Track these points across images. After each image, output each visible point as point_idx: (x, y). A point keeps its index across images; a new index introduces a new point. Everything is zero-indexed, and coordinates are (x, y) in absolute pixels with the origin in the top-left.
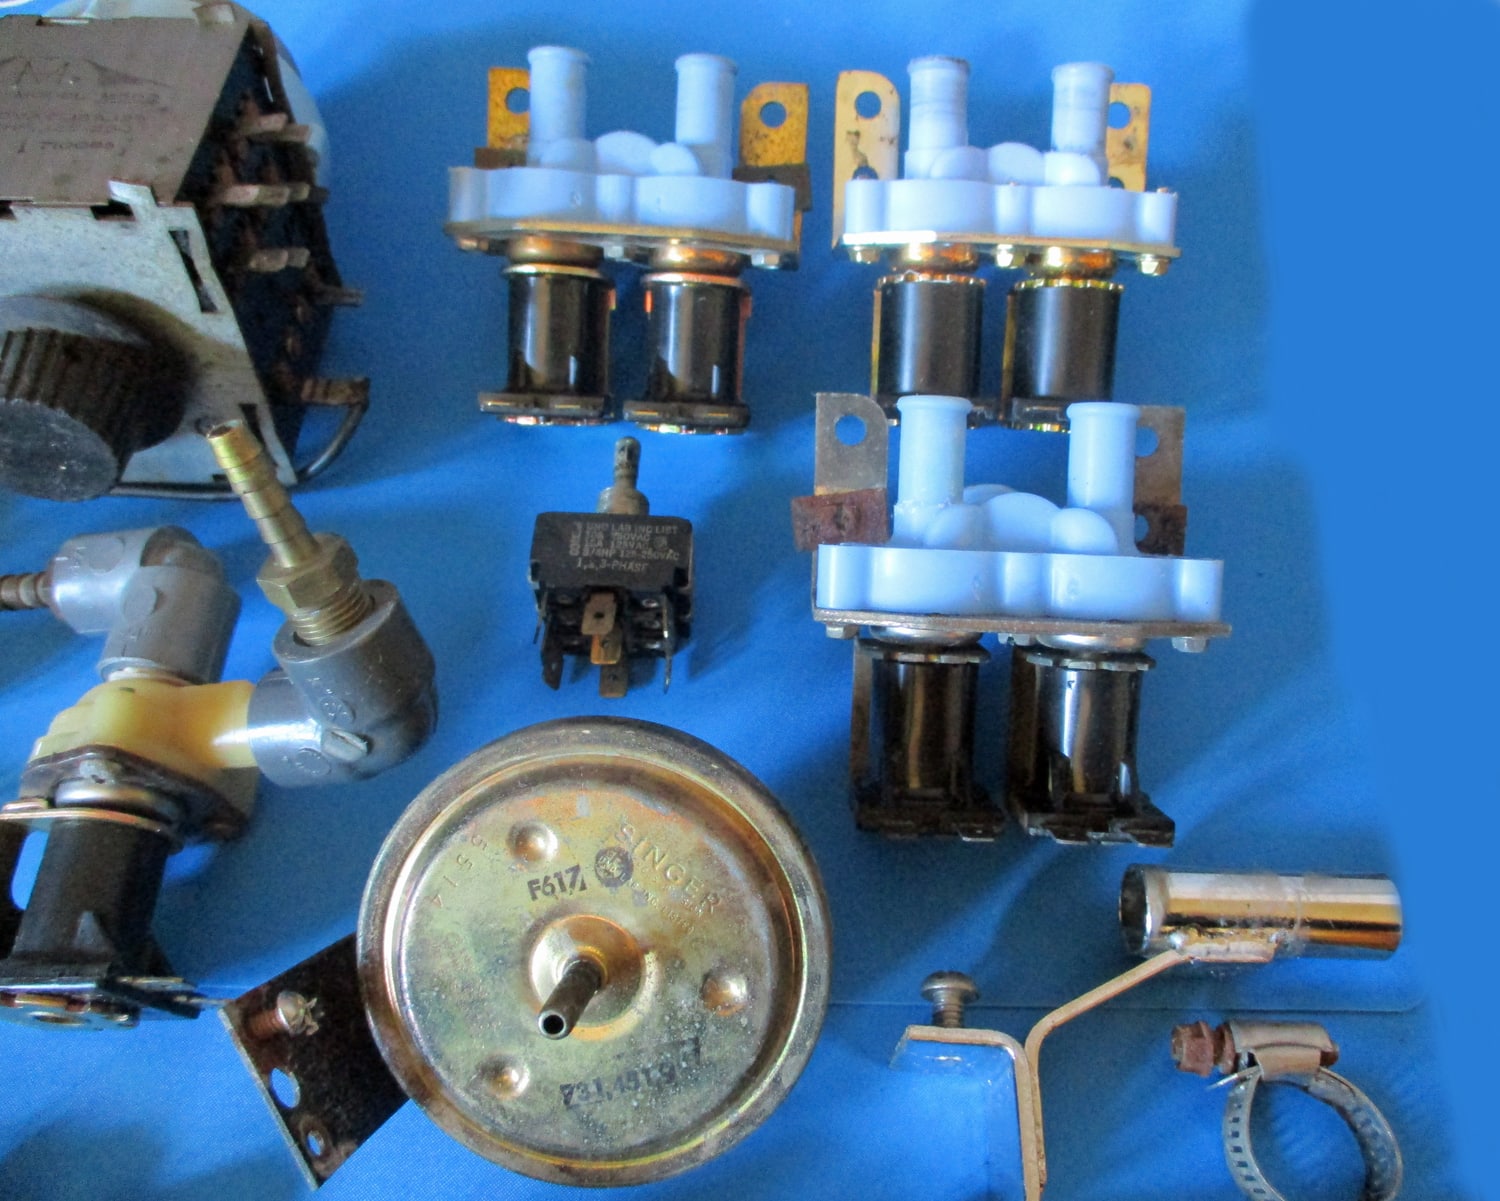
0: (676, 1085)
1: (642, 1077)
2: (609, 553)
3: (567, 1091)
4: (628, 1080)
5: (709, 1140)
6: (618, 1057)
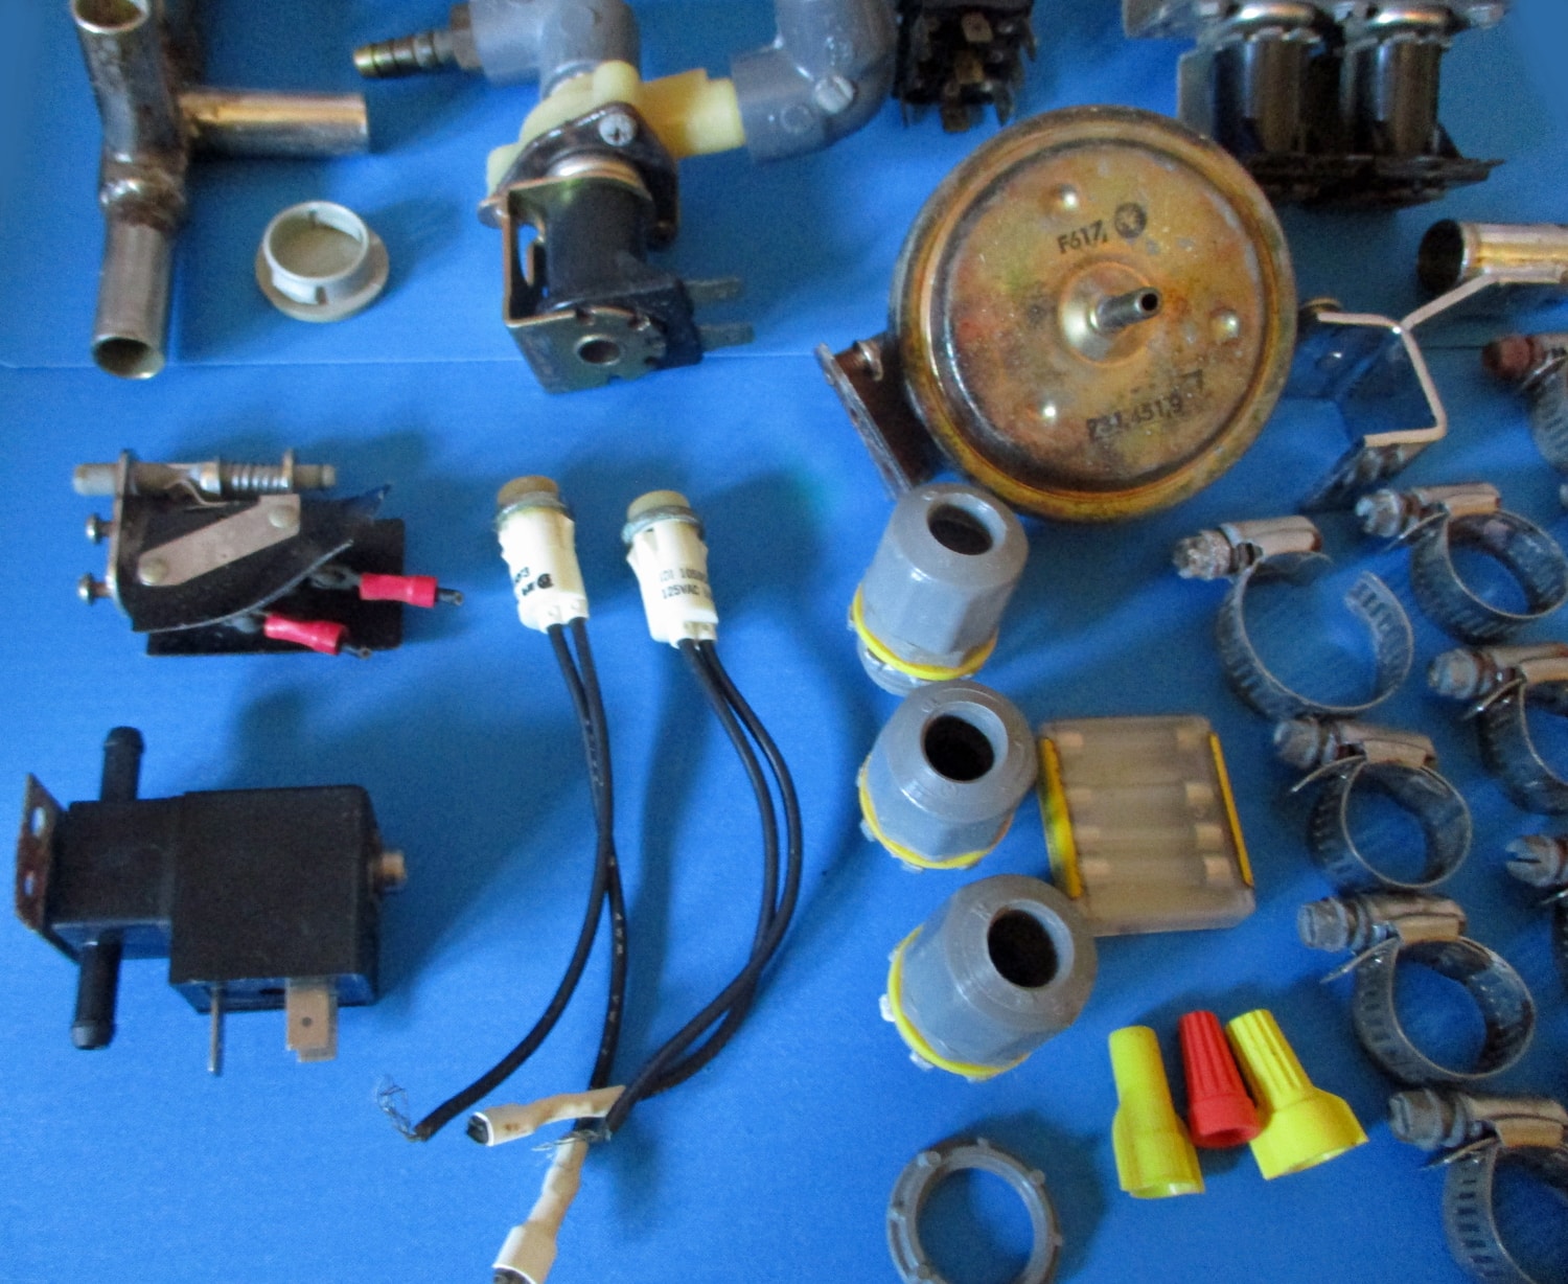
0: (1183, 414)
1: (1154, 409)
3: (1092, 424)
4: (1144, 411)
5: (1196, 474)
6: (1135, 391)
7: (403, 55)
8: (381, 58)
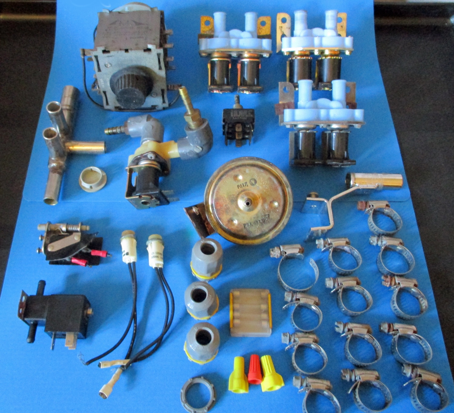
0: (265, 223)
1: (259, 222)
2: (239, 116)
3: (245, 225)
4: (256, 222)
5: (271, 236)
6: (254, 218)
7: (114, 131)
8: (110, 131)
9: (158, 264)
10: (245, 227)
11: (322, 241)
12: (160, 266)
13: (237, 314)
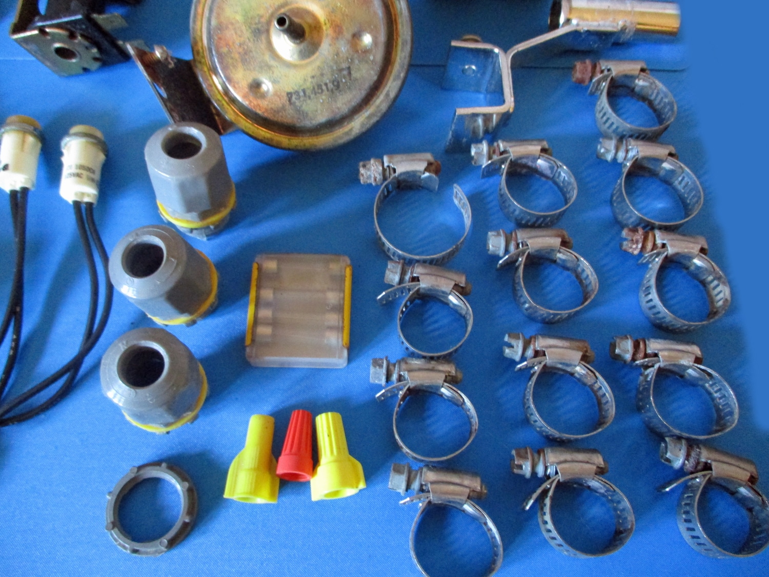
0: (340, 91)
1: (324, 87)
3: (289, 95)
4: (318, 89)
5: (357, 125)
6: (313, 77)
9: (83, 194)
10: (290, 100)
11: (484, 147)
12: (87, 199)
13: (265, 313)
